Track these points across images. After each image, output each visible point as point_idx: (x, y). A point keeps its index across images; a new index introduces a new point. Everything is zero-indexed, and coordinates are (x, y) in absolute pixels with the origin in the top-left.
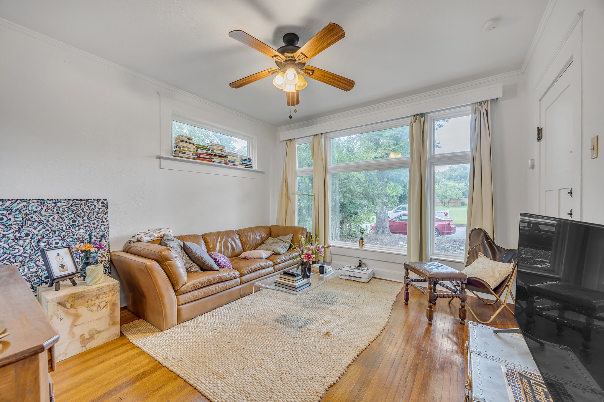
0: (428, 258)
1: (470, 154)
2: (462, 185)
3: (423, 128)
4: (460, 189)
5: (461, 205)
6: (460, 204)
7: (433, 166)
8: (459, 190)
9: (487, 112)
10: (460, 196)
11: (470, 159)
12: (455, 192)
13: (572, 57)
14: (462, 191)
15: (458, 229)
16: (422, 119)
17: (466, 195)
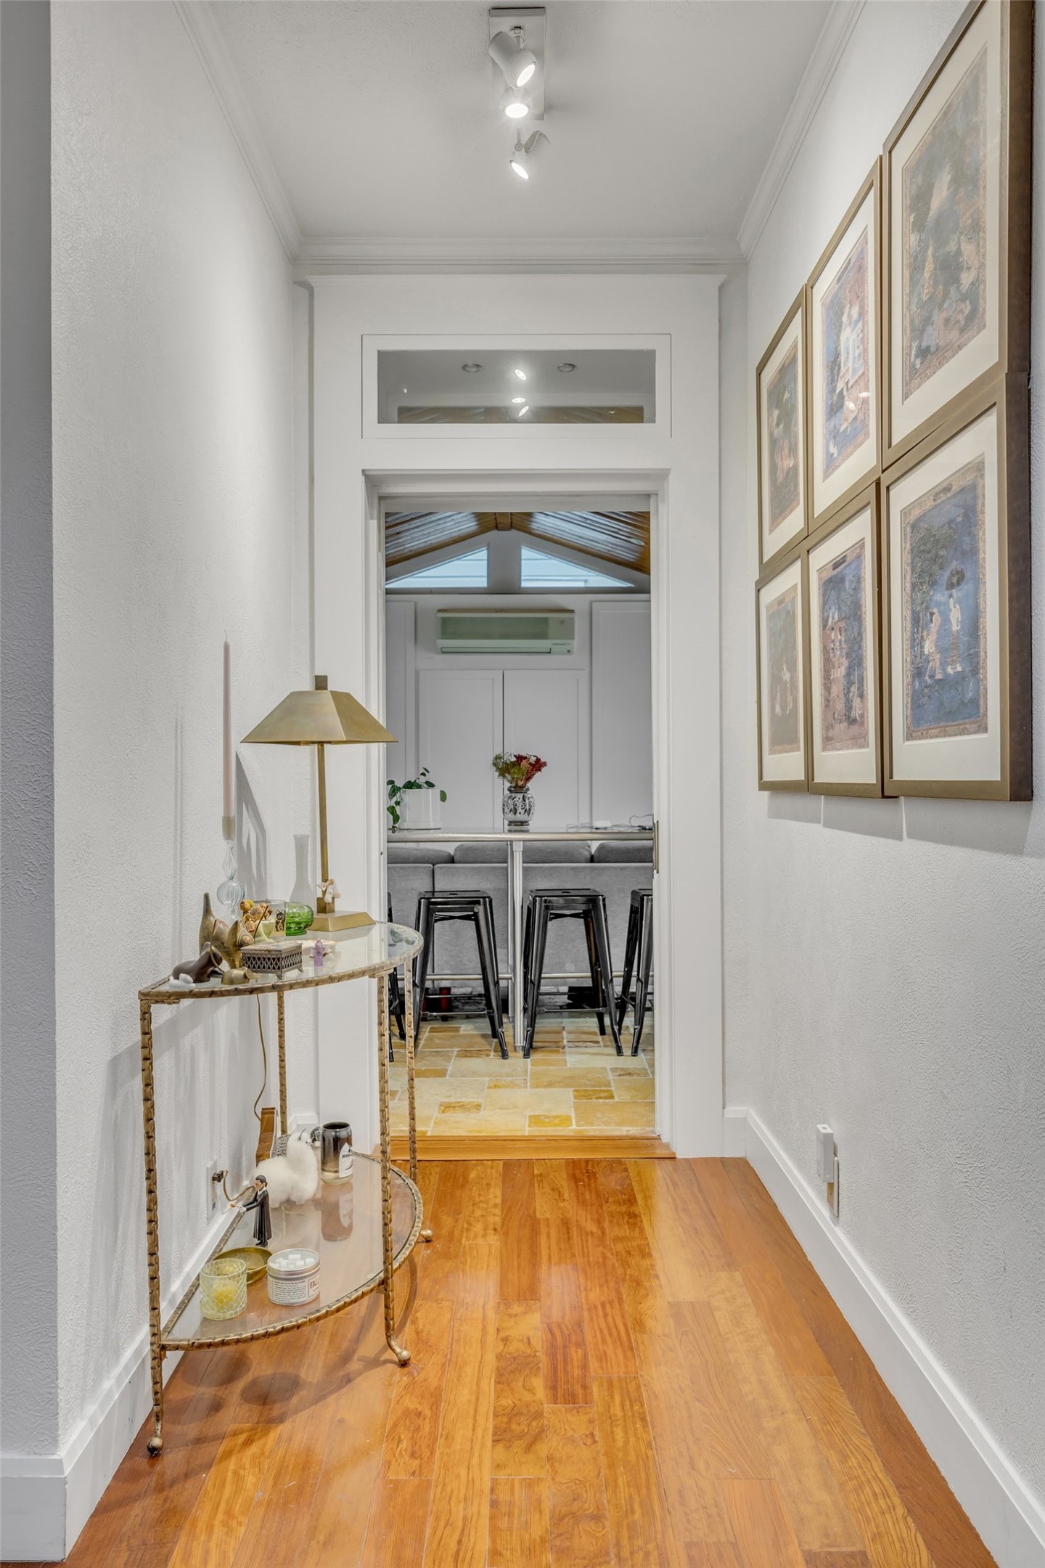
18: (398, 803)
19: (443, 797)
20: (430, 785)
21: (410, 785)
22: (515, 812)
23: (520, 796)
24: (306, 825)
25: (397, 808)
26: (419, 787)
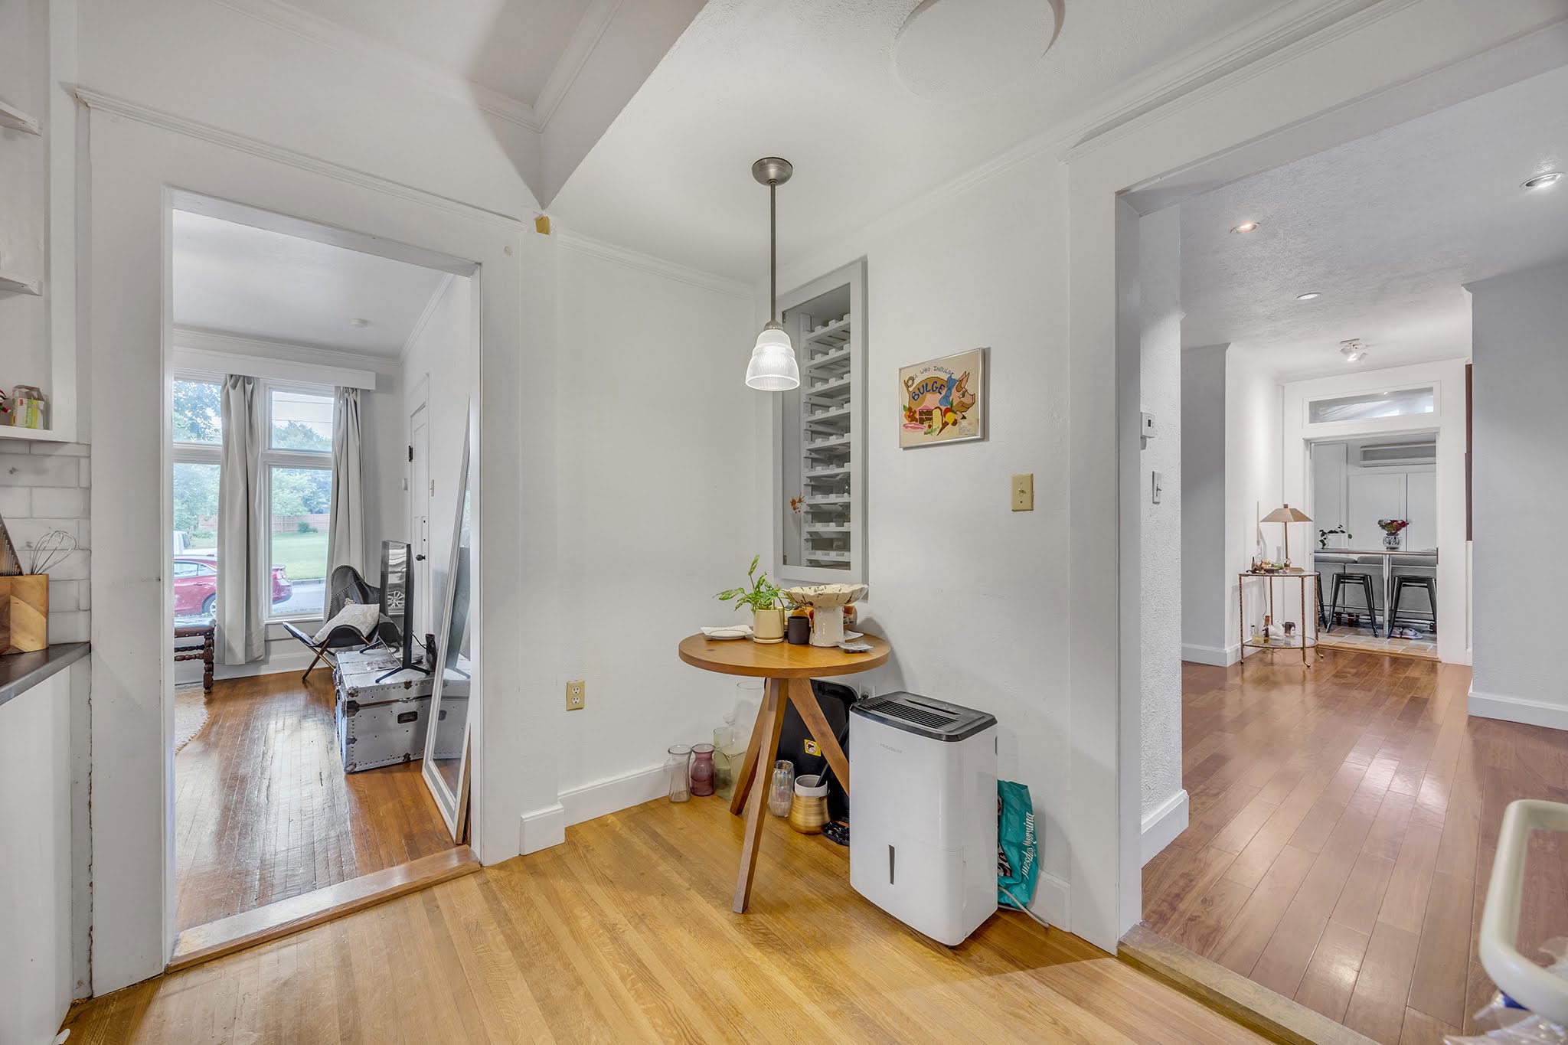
0: (261, 624)
1: (331, 456)
2: (301, 479)
3: (249, 399)
4: (295, 488)
5: (300, 531)
6: (296, 528)
7: (269, 468)
8: (292, 492)
9: (355, 402)
10: (295, 507)
11: (333, 465)
12: (281, 495)
13: (424, 403)
14: (301, 494)
15: (294, 590)
16: (249, 388)
17: (312, 505)
18: (1325, 539)
19: (1350, 536)
20: (1343, 532)
21: (1331, 532)
22: (1390, 543)
23: (1393, 537)
24: (1281, 543)
25: (1325, 541)
26: (1337, 532)
